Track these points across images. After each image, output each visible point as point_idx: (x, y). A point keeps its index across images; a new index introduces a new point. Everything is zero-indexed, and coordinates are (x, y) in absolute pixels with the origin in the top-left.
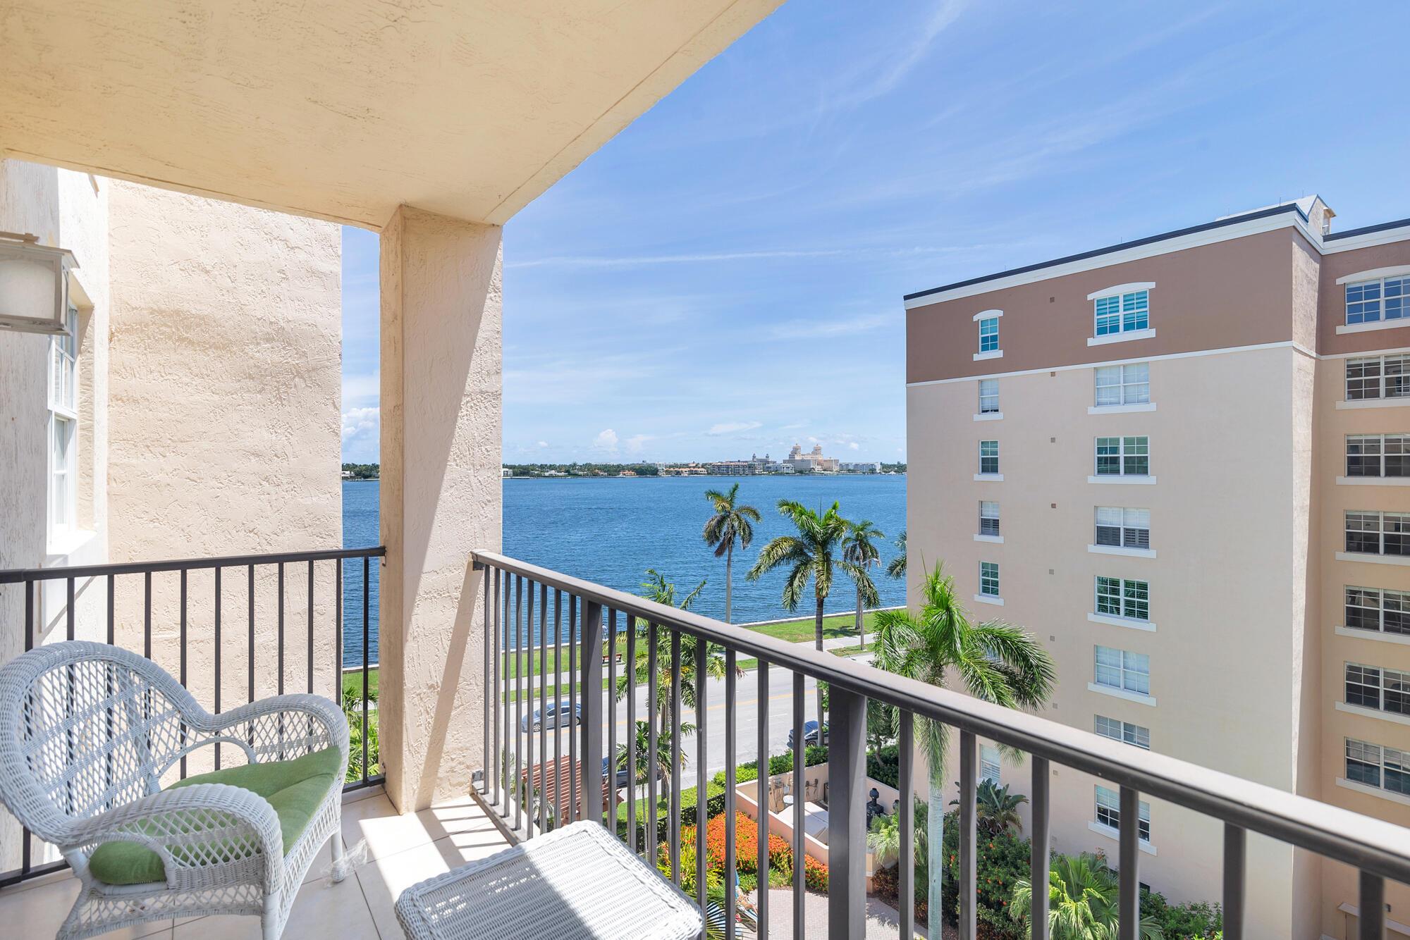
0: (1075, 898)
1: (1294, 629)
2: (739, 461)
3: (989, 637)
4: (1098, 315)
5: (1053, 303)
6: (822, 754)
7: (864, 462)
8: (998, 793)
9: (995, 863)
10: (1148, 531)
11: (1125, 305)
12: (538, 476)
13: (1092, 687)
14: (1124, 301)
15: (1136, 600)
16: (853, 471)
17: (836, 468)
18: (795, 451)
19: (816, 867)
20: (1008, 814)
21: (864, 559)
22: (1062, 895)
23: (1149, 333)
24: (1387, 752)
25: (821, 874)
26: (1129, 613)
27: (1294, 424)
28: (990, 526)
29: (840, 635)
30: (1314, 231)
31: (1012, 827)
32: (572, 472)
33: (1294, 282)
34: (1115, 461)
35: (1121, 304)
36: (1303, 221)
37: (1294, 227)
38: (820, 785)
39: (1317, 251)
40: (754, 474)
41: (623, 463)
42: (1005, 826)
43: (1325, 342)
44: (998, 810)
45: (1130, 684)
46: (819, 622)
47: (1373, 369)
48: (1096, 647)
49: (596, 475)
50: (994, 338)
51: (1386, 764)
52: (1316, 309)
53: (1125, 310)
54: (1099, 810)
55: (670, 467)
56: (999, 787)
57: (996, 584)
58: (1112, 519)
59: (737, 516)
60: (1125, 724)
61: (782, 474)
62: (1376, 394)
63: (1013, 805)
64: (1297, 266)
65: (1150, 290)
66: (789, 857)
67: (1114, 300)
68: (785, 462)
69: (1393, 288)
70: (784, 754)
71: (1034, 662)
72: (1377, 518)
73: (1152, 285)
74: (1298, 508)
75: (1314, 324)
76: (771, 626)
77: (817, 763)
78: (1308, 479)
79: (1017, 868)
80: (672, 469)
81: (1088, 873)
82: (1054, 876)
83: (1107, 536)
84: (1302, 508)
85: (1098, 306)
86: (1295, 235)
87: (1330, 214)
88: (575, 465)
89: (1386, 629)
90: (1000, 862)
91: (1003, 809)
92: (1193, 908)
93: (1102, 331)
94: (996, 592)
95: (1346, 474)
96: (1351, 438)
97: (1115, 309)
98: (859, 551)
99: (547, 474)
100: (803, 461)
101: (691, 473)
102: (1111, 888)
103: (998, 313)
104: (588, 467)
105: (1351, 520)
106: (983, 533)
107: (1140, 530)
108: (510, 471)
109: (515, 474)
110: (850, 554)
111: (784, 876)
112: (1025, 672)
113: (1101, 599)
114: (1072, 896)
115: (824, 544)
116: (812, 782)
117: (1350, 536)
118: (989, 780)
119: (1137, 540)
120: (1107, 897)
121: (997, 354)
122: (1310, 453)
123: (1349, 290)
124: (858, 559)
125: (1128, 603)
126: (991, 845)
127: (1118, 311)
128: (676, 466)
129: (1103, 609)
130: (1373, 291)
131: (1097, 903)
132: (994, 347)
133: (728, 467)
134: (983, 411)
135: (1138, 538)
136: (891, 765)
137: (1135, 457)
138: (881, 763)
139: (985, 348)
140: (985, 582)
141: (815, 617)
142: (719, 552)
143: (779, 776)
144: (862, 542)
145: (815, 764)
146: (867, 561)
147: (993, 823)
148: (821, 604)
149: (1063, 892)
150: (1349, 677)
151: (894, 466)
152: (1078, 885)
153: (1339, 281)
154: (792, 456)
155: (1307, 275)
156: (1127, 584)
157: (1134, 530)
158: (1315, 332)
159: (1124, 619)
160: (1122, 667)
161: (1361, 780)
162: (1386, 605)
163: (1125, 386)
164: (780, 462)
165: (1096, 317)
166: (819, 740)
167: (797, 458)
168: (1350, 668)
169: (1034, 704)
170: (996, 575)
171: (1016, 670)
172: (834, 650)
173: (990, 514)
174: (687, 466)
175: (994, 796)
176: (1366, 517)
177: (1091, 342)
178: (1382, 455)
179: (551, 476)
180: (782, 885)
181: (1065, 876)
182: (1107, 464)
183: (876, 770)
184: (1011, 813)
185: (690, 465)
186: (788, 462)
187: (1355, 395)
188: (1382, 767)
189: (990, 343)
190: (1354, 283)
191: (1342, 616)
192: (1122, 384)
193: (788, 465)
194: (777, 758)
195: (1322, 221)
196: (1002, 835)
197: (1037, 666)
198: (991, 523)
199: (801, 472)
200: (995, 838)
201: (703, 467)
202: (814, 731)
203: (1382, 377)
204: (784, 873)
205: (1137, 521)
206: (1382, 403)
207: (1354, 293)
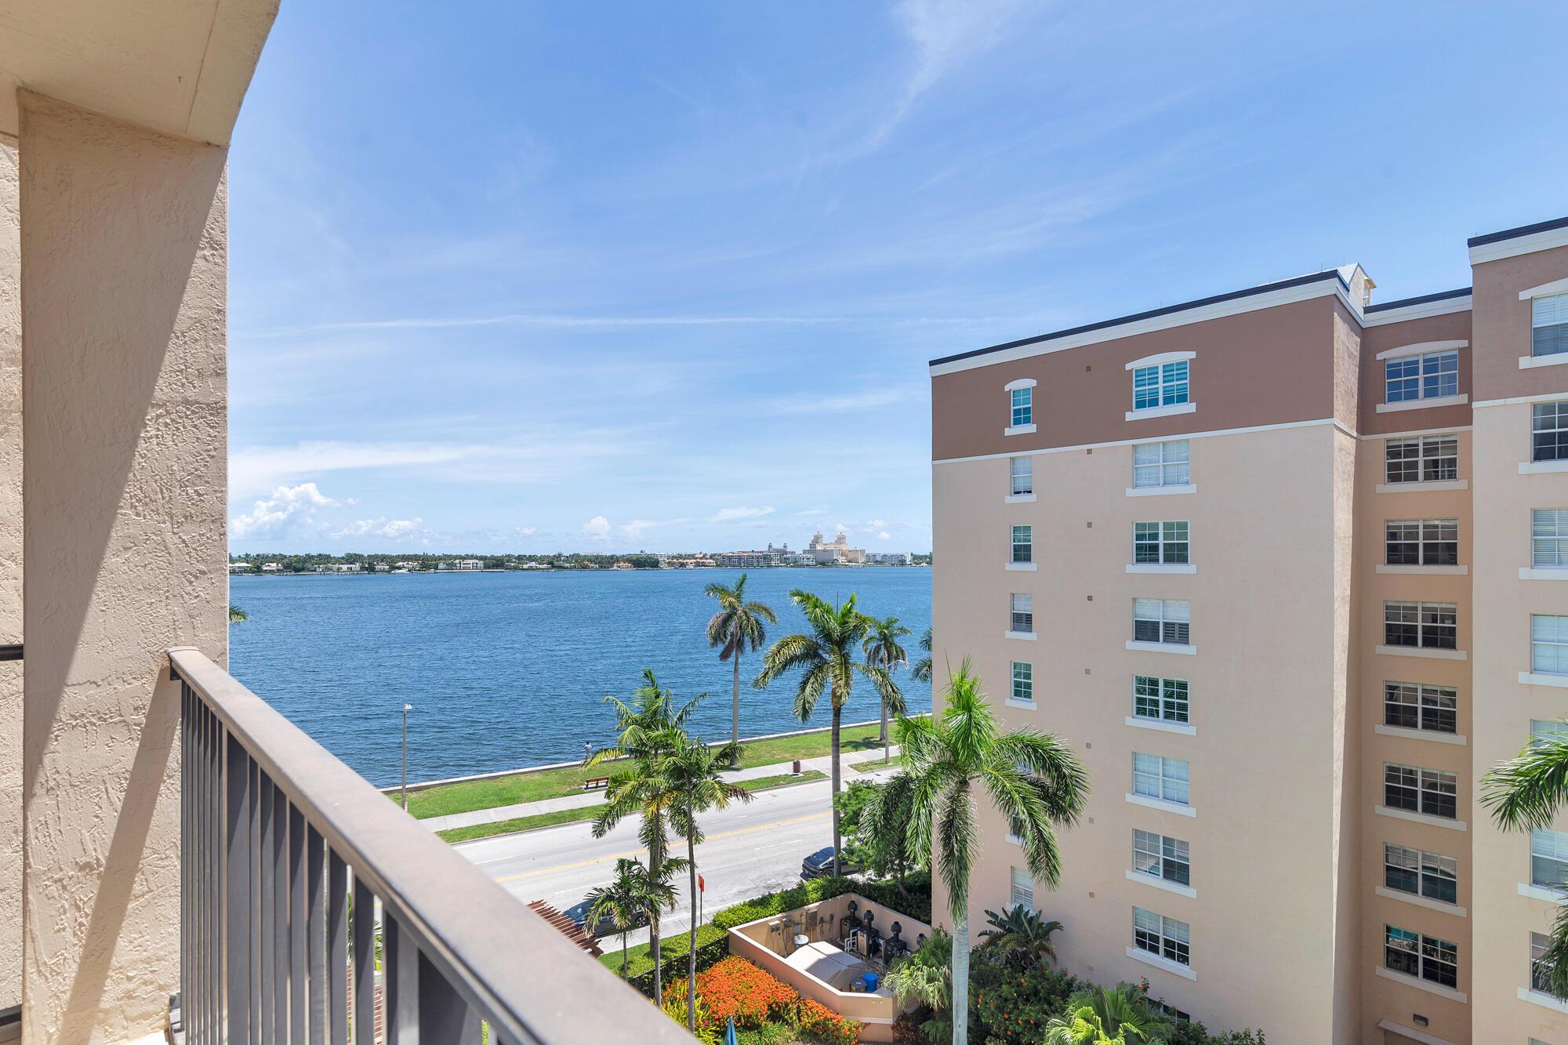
0: (1112, 1034)
1: (1335, 730)
2: (753, 551)
3: (1019, 746)
4: (1136, 386)
5: (1090, 373)
6: (839, 884)
7: (893, 552)
8: (1030, 921)
9: (1027, 1000)
10: (1188, 625)
11: (1164, 376)
12: (516, 568)
13: (1130, 798)
14: (1164, 372)
15: (1176, 701)
16: (881, 563)
17: (862, 560)
18: (817, 540)
19: (829, 1017)
20: (1041, 944)
21: (889, 660)
22: (1097, 1032)
23: (1189, 408)
24: (1424, 857)
25: (834, 1025)
26: (1169, 716)
27: (1335, 508)
28: (1023, 621)
29: (863, 748)
30: (1356, 301)
31: (1046, 958)
32: (556, 563)
33: (1335, 355)
34: (1155, 548)
35: (1161, 375)
36: (1345, 291)
37: (1335, 295)
38: (836, 921)
39: (1358, 323)
40: (770, 566)
41: (618, 554)
42: (1038, 957)
43: (1366, 422)
44: (1030, 940)
45: (1171, 793)
46: (836, 734)
47: (1412, 450)
48: (1134, 754)
49: (585, 567)
50: (1027, 410)
51: (1424, 868)
52: (1357, 385)
53: (1164, 382)
54: (1138, 934)
55: (674, 557)
56: (1032, 913)
57: (1029, 686)
58: (1151, 612)
59: (745, 612)
60: (1164, 837)
61: (802, 566)
62: (1413, 477)
63: (1047, 933)
64: (1339, 337)
65: (1190, 360)
66: (798, 1007)
67: (1154, 370)
68: (805, 552)
69: (1431, 365)
70: (795, 887)
71: (1066, 771)
72: (1415, 608)
73: (1192, 355)
74: (1340, 599)
75: (1354, 401)
76: (785, 739)
77: (833, 895)
78: (1349, 567)
79: (1050, 1004)
80: (675, 560)
81: (1125, 1006)
82: (1089, 1011)
83: (1145, 631)
84: (1343, 598)
85: (1136, 376)
86: (1337, 305)
87: (1370, 284)
88: (560, 555)
89: (1425, 727)
90: (1032, 999)
91: (1035, 939)
92: (1235, 1038)
93: (1141, 404)
94: (1028, 695)
95: (1386, 562)
96: (1391, 524)
97: (1155, 381)
98: (883, 653)
99: (525, 566)
100: (825, 551)
101: (698, 564)
102: (1149, 1021)
103: (1030, 383)
104: (576, 557)
105: (1391, 611)
106: (1014, 629)
107: (1180, 624)
108: (481, 563)
109: (486, 566)
110: (873, 656)
111: (793, 1029)
112: (1058, 783)
113: (1140, 701)
114: (1108, 1032)
115: (841, 643)
116: (827, 918)
117: (1390, 629)
118: (1021, 906)
119: (1177, 635)
120: (1144, 1031)
121: (1030, 428)
122: (1351, 539)
123: (1390, 366)
124: (881, 661)
125: (1168, 705)
126: (1023, 980)
127: (1157, 383)
128: (680, 557)
129: (1141, 711)
130: (1411, 368)
131: (1135, 1039)
132: (1027, 421)
133: (740, 558)
134: (1016, 493)
135: (1178, 633)
136: (915, 894)
137: (1174, 544)
138: (904, 893)
139: (1017, 422)
140: (1017, 684)
141: (831, 728)
142: (724, 656)
143: (790, 913)
144: (886, 640)
145: (831, 898)
146: (893, 662)
147: (1025, 954)
148: (837, 713)
149: (1098, 1029)
150: (1389, 778)
151: (926, 556)
152: (1114, 1019)
153: (1380, 356)
154: (813, 545)
155: (1348, 348)
156: (1167, 684)
157: (1173, 624)
158: (1356, 409)
159: (1163, 721)
160: (1161, 774)
161: (1400, 888)
162: (1425, 701)
163: (1164, 466)
164: (799, 552)
165: (1135, 389)
166: (835, 870)
167: (819, 547)
168: (1390, 769)
169: (1067, 820)
170: (1028, 676)
171: (1048, 782)
172: (856, 765)
173: (1022, 608)
174: (693, 556)
175: (1026, 924)
176: (1405, 608)
177: (1130, 416)
178: (1421, 542)
179: (531, 569)
180: (790, 1041)
181: (1100, 1011)
182: (1146, 552)
183: (899, 901)
184: (1044, 943)
185: (697, 556)
186: (809, 552)
187: (1394, 478)
188: (1420, 872)
189: (1022, 416)
190: (1394, 358)
191: (1381, 713)
192: (1161, 463)
193: (809, 556)
194: (787, 892)
195: (1362, 291)
196: (1035, 968)
197: (1071, 777)
198: (1024, 619)
199: (823, 564)
200: (1027, 972)
201: (711, 558)
202: (831, 859)
203: (1421, 459)
204: (792, 1026)
205: (1177, 614)
206: (1421, 486)
207: (1394, 370)
